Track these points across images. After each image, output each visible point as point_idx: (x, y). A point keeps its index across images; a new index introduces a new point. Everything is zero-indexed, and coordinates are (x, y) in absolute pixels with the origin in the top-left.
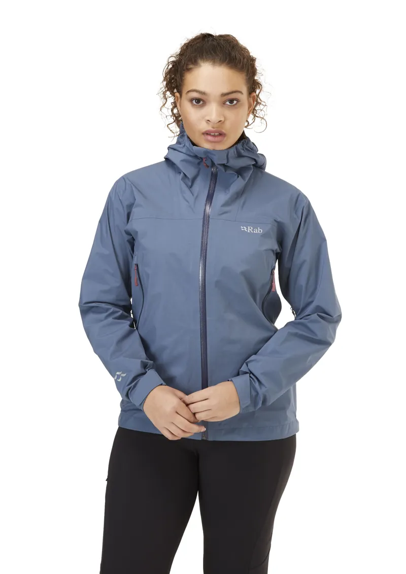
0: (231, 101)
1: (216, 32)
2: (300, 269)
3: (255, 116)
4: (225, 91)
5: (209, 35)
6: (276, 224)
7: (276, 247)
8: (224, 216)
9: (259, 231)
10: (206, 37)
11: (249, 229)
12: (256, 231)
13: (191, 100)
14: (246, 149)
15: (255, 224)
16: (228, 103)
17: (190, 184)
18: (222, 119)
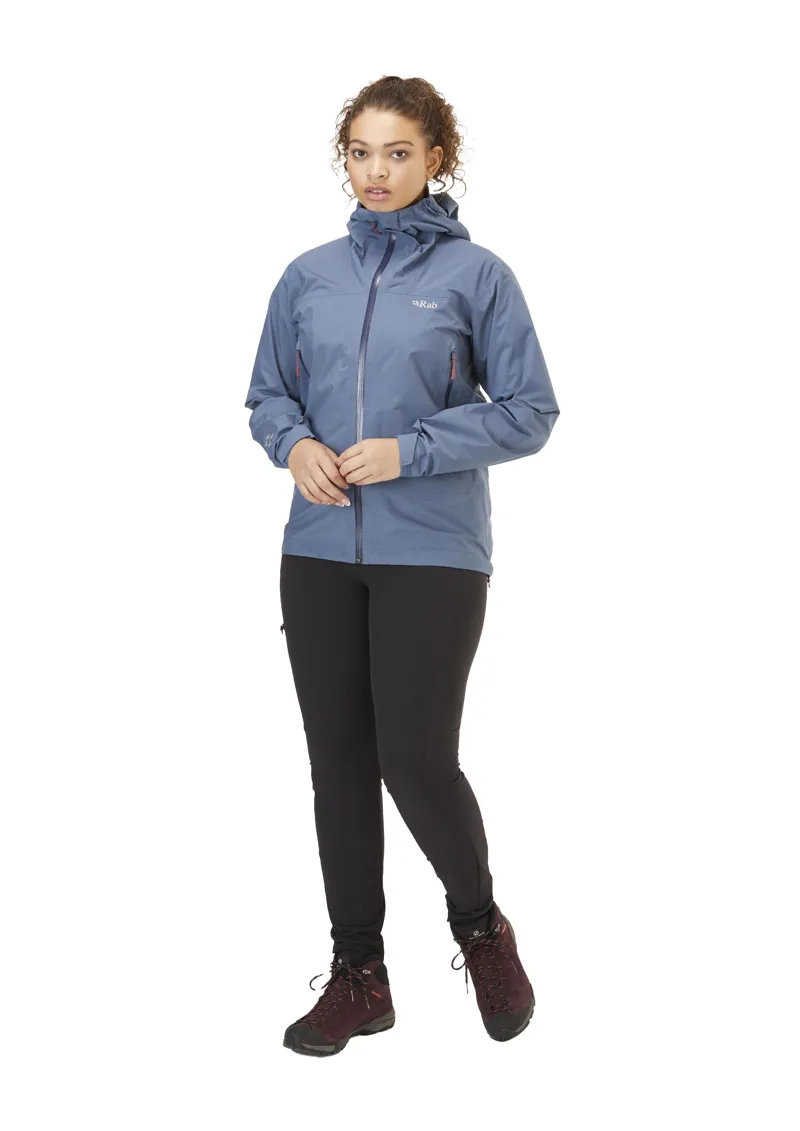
0: (399, 153)
1: (405, 75)
2: (499, 353)
3: (454, 178)
4: (389, 140)
5: (397, 78)
6: (456, 298)
7: (461, 326)
8: (393, 289)
9: (434, 306)
10: (390, 81)
11: (422, 304)
12: (429, 306)
13: (354, 152)
14: (428, 211)
15: (429, 298)
16: (395, 156)
17: (362, 254)
18: (384, 173)
